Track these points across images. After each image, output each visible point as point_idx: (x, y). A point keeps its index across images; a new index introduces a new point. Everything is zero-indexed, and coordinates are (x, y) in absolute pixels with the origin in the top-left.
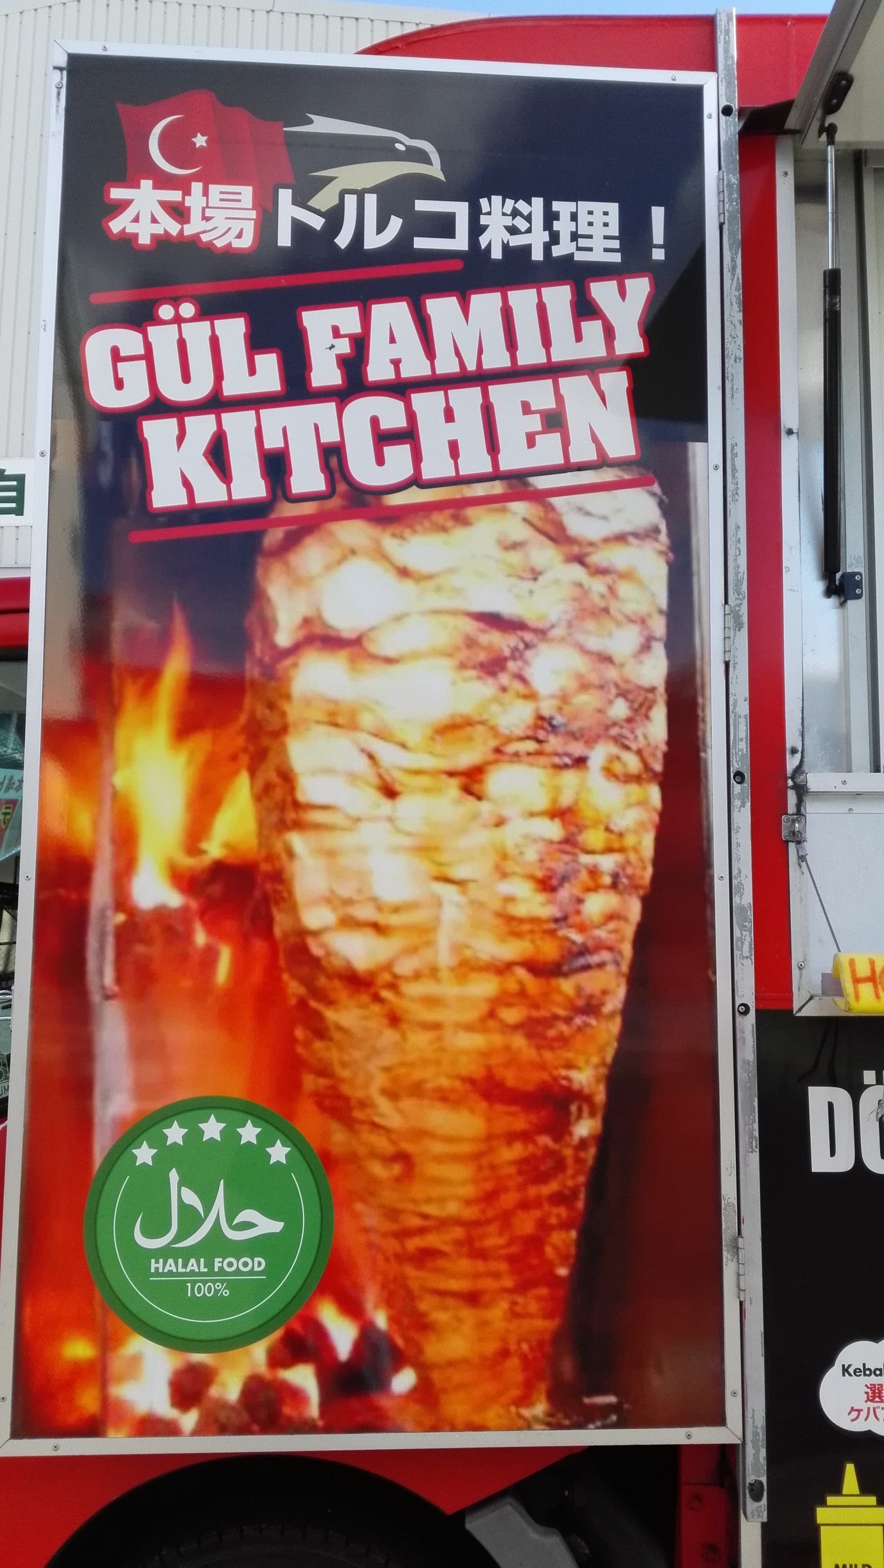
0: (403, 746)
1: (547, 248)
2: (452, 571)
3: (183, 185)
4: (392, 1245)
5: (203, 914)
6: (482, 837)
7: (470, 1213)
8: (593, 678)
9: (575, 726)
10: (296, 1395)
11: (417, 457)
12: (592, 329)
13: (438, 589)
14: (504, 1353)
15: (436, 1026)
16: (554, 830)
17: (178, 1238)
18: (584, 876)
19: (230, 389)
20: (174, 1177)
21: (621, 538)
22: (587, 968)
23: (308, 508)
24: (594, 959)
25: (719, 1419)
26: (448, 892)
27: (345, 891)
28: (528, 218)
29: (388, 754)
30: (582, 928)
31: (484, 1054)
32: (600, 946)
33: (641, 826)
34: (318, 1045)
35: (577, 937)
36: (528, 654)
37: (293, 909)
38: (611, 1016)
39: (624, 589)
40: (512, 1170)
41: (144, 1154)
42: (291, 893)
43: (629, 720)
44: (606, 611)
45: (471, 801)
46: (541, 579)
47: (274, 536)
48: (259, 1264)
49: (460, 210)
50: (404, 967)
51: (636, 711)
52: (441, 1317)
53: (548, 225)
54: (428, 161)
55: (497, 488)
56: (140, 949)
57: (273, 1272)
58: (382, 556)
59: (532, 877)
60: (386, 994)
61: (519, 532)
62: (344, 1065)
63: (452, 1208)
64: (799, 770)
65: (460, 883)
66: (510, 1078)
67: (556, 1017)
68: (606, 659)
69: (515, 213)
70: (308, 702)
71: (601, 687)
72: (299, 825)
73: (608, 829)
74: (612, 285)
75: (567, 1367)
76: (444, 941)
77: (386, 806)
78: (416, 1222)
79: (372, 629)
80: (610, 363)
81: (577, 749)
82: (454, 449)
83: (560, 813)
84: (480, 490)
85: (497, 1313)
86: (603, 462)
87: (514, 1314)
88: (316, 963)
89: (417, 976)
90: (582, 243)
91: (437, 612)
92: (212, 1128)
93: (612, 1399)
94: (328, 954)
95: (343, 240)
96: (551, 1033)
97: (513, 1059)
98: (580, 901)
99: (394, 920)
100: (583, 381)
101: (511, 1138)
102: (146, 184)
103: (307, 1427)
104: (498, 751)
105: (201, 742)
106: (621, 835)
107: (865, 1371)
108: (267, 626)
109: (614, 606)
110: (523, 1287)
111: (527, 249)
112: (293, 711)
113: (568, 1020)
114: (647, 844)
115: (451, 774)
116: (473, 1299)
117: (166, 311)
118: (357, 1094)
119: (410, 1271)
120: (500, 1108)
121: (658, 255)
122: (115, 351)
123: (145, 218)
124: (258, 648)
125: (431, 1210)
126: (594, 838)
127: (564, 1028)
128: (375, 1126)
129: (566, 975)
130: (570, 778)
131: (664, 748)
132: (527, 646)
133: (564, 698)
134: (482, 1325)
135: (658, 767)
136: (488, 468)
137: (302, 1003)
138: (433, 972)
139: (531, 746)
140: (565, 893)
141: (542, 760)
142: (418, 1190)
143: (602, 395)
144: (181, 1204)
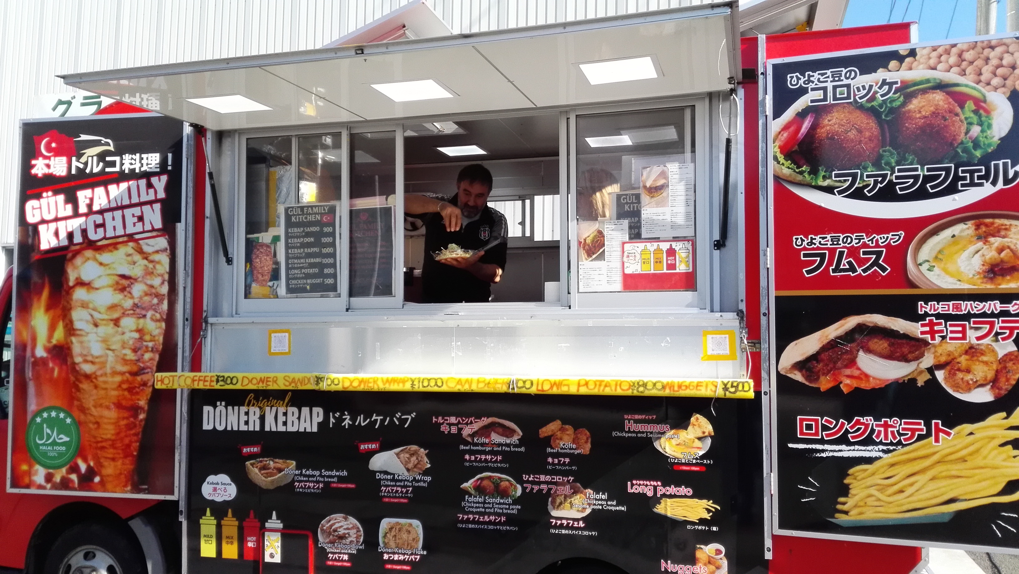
0: (100, 312)
1: (140, 168)
2: (113, 263)
3: (48, 158)
4: (94, 445)
5: (51, 358)
6: (119, 337)
7: (113, 438)
8: (149, 292)
9: (144, 306)
10: (72, 481)
11: (105, 231)
12: (151, 191)
13: (109, 268)
14: (121, 474)
15: (106, 389)
16: (137, 335)
17: (46, 441)
18: (144, 348)
19: (60, 216)
20: (45, 426)
21: (157, 252)
22: (144, 373)
23: (77, 247)
24: (146, 371)
25: (172, 493)
26: (110, 353)
27: (85, 353)
28: (135, 160)
29: (96, 315)
30: (143, 363)
31: (118, 396)
32: (148, 367)
33: (160, 334)
34: (78, 393)
35: (142, 365)
36: (132, 286)
37: (72, 357)
38: (150, 386)
39: (158, 266)
40: (123, 427)
41: (38, 420)
42: (72, 353)
43: (158, 304)
44: (152, 273)
45: (116, 328)
46: (136, 265)
47: (70, 255)
48: (64, 448)
49: (117, 159)
50: (99, 373)
51: (159, 301)
52: (106, 463)
53: (140, 162)
54: (110, 145)
55: (125, 239)
56: (37, 368)
57: (67, 450)
58: (95, 259)
59: (131, 349)
60: (94, 380)
61: (131, 251)
62: (84, 399)
63: (109, 436)
64: (206, 317)
65: (113, 350)
66: (124, 403)
67: (136, 387)
68: (152, 287)
69: (132, 159)
70: (76, 301)
71: (151, 295)
72: (74, 335)
73: (151, 335)
74: (157, 178)
75: (136, 478)
76: (108, 366)
77: (95, 329)
78: (100, 439)
79: (93, 280)
80: (156, 201)
81: (144, 312)
82: (114, 228)
83: (139, 331)
84: (121, 240)
85: (119, 463)
86: (153, 230)
87: (123, 464)
88: (77, 372)
89: (102, 375)
90: (149, 166)
91: (109, 275)
92: (53, 414)
93: (146, 487)
94: (80, 369)
95: (88, 171)
96: (134, 391)
97: (125, 398)
98: (143, 355)
99: (97, 360)
100: (149, 206)
101: (124, 418)
102: (40, 159)
103: (74, 489)
104: (123, 313)
105: (52, 312)
106: (154, 337)
107: (212, 483)
108: (67, 280)
109: (155, 271)
110: (126, 457)
111: (135, 169)
112: (73, 303)
113: (139, 388)
114: (161, 339)
115: (111, 320)
116: (113, 459)
117: (45, 195)
118: (87, 406)
119: (99, 452)
120: (121, 411)
121: (170, 168)
122: (33, 207)
123: (40, 169)
124: (65, 286)
125: (104, 437)
126: (147, 337)
127: (137, 390)
128: (91, 415)
129: (138, 375)
130: (142, 321)
131: (166, 312)
132: (132, 284)
133: (141, 298)
134: (115, 466)
135: (165, 317)
136: (123, 233)
137: (74, 383)
138: (105, 374)
139: (132, 312)
140: (139, 353)
141: (135, 316)
142: (101, 431)
143: (153, 210)
144: (47, 433)
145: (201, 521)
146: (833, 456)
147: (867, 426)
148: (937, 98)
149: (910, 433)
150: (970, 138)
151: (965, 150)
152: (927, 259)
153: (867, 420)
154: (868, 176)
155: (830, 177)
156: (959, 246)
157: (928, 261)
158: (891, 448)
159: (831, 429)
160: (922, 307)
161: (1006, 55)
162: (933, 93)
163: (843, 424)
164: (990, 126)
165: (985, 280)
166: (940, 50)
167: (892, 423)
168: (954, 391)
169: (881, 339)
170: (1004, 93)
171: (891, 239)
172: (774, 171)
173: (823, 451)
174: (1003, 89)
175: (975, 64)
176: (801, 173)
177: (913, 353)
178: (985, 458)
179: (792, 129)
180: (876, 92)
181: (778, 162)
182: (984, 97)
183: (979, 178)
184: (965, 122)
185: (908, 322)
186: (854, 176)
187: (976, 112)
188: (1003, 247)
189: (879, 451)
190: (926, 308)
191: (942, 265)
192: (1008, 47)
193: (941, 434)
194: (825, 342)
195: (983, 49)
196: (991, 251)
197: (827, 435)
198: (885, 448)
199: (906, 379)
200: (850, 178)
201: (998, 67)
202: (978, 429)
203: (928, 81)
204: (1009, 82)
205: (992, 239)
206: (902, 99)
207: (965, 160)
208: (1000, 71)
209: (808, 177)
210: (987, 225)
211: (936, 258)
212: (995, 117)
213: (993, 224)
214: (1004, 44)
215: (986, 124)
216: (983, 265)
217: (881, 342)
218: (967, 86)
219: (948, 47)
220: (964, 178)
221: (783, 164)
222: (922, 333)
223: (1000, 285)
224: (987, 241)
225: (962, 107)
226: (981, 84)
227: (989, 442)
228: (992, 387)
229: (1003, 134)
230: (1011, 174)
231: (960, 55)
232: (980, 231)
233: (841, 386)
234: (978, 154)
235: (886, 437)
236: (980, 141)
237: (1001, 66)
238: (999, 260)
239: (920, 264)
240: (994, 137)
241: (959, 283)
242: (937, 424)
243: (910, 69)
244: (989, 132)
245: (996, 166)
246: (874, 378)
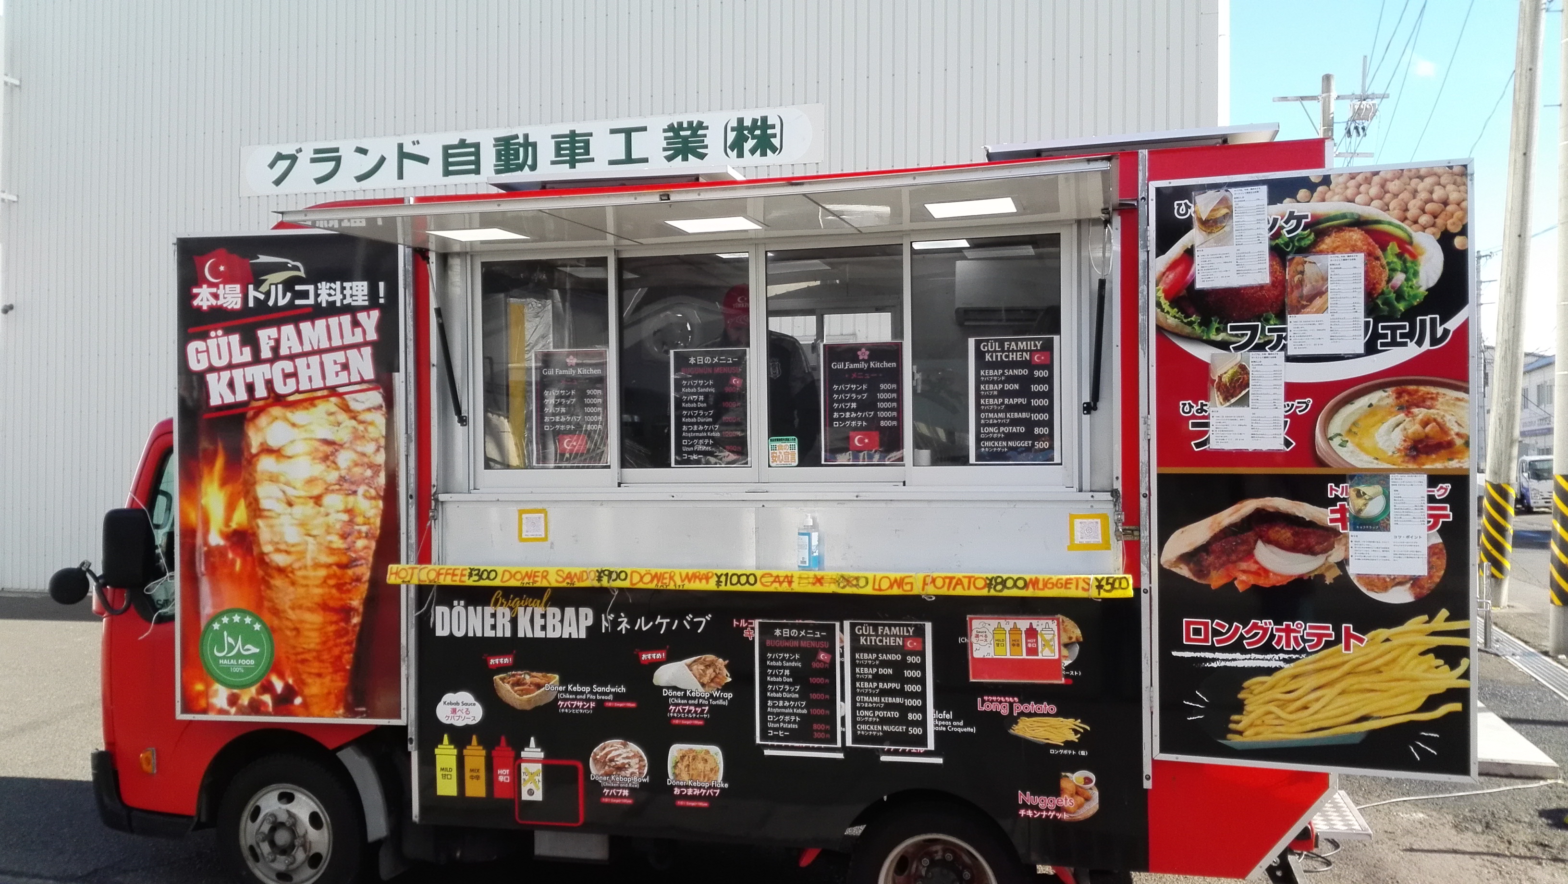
0: (294, 488)
1: (342, 301)
2: (310, 424)
3: (216, 285)
4: (293, 658)
5: (231, 547)
6: (321, 520)
7: (318, 647)
8: (359, 462)
9: (353, 480)
10: (264, 704)
11: (298, 382)
12: (358, 331)
13: (306, 431)
14: (329, 693)
15: (307, 586)
16: (345, 517)
17: (228, 653)
18: (356, 534)
19: (234, 362)
20: (225, 633)
21: (369, 410)
22: (357, 566)
23: (261, 403)
24: (359, 563)
25: (399, 717)
26: (310, 539)
27: (276, 540)
28: (335, 290)
29: (290, 491)
30: (355, 552)
31: (322, 595)
32: (361, 558)
33: (376, 515)
34: (268, 592)
35: (354, 555)
36: (337, 453)
37: (259, 545)
38: (365, 582)
39: (371, 429)
40: (331, 634)
41: (216, 626)
42: (259, 540)
43: (372, 477)
44: (363, 437)
45: (318, 508)
46: (341, 426)
47: (250, 414)
48: (252, 662)
49: (311, 288)
50: (296, 565)
51: (374, 473)
52: (309, 680)
53: (342, 293)
54: (300, 270)
55: (325, 393)
56: (212, 559)
57: (257, 665)
58: (286, 419)
59: (338, 534)
60: (290, 575)
61: (334, 409)
62: (277, 598)
63: (312, 646)
64: (435, 493)
65: (314, 536)
66: (332, 603)
67: (346, 583)
68: (364, 455)
69: (331, 288)
70: (262, 473)
71: (362, 465)
72: (260, 517)
73: (364, 517)
74: (365, 313)
75: (350, 698)
76: (309, 556)
77: (289, 510)
78: (300, 650)
79: (284, 446)
80: (366, 344)
81: (354, 488)
82: (310, 378)
83: (349, 511)
84: (319, 394)
85: (327, 680)
86: (363, 381)
87: (332, 681)
88: (267, 564)
89: (300, 569)
90: (354, 298)
91: (306, 439)
92: (237, 618)
93: (364, 709)
94: (271, 561)
95: (271, 303)
96: (345, 588)
97: (332, 597)
98: (355, 542)
99: (293, 549)
100: (355, 351)
101: (332, 623)
102: (205, 286)
103: (268, 714)
104: (326, 489)
105: (229, 488)
106: (369, 519)
107: (451, 703)
108: (249, 446)
109: (366, 435)
110: (336, 672)
111: (335, 302)
112: (258, 476)
113: (350, 584)
114: (378, 522)
115: (311, 498)
116: (319, 675)
117: (213, 334)
118: (280, 608)
119: (299, 666)
120: (328, 613)
121: (382, 301)
122: (197, 349)
123: (205, 299)
124: (246, 454)
125: (305, 646)
126: (359, 520)
127: (349, 587)
128: (287, 619)
129: (350, 568)
130: (351, 499)
131: (384, 487)
132: (337, 451)
133: (349, 469)
134: (322, 684)
135: (382, 494)
136: (322, 385)
137: (263, 578)
138: (305, 567)
139: (337, 487)
140: (349, 539)
141: (342, 492)
142: (301, 640)
143: (362, 356)
144: (228, 642)
145: (437, 751)
146: (1225, 667)
147: (1265, 630)
148: (1354, 238)
149: (1316, 639)
150: (1393, 287)
151: (1387, 302)
152: (1339, 432)
153: (1266, 624)
154: (1270, 330)
155: (1225, 330)
156: (1376, 419)
157: (1340, 435)
158: (1294, 657)
159: (1222, 634)
160: (1332, 489)
161: (1437, 188)
162: (1350, 231)
163: (1237, 628)
164: (1416, 274)
165: (1407, 458)
166: (1359, 178)
167: (1295, 627)
168: (1368, 589)
169: (1283, 528)
170: (1434, 234)
171: (1297, 407)
172: (1157, 319)
173: (1214, 660)
174: (1433, 229)
175: (1400, 197)
176: (1190, 324)
177: (1321, 544)
178: (1403, 668)
179: (1179, 269)
180: (1281, 228)
181: (1163, 310)
182: (1410, 237)
183: (1403, 336)
184: (1387, 268)
185: (1315, 507)
186: (1254, 329)
187: (1400, 256)
188: (1428, 419)
189: (1280, 660)
190: (1337, 491)
191: (1357, 440)
192: (1439, 177)
193: (1352, 641)
194: (1217, 530)
195: (1411, 179)
196: (1414, 424)
197: (1219, 642)
198: (1286, 656)
199: (1312, 575)
200: (1249, 332)
201: (1427, 202)
202: (1396, 634)
203: (1344, 216)
204: (1439, 221)
205: (1415, 410)
206: (1312, 236)
207: (1386, 313)
208: (1429, 207)
209: (1198, 329)
210: (1409, 393)
211: (1350, 431)
212: (1422, 263)
213: (1417, 391)
214: (1435, 174)
215: (1412, 271)
216: (1405, 441)
217: (1283, 531)
218: (1390, 223)
219: (1369, 175)
220: (1385, 336)
221: (1168, 312)
222: (1332, 520)
223: (1424, 465)
224: (1409, 412)
225: (1384, 249)
226: (1407, 222)
227: (1408, 650)
228: (1413, 586)
229: (1431, 284)
230: (1440, 332)
231: (1383, 186)
232: (1402, 400)
233: (1236, 582)
234: (1401, 306)
235: (1288, 644)
236: (1404, 292)
237: (1431, 201)
238: (1423, 435)
239: (1331, 439)
240: (1420, 287)
241: (1376, 461)
242: (1347, 629)
243: (1323, 200)
244: (1415, 281)
245: (1423, 322)
246: (1275, 574)
